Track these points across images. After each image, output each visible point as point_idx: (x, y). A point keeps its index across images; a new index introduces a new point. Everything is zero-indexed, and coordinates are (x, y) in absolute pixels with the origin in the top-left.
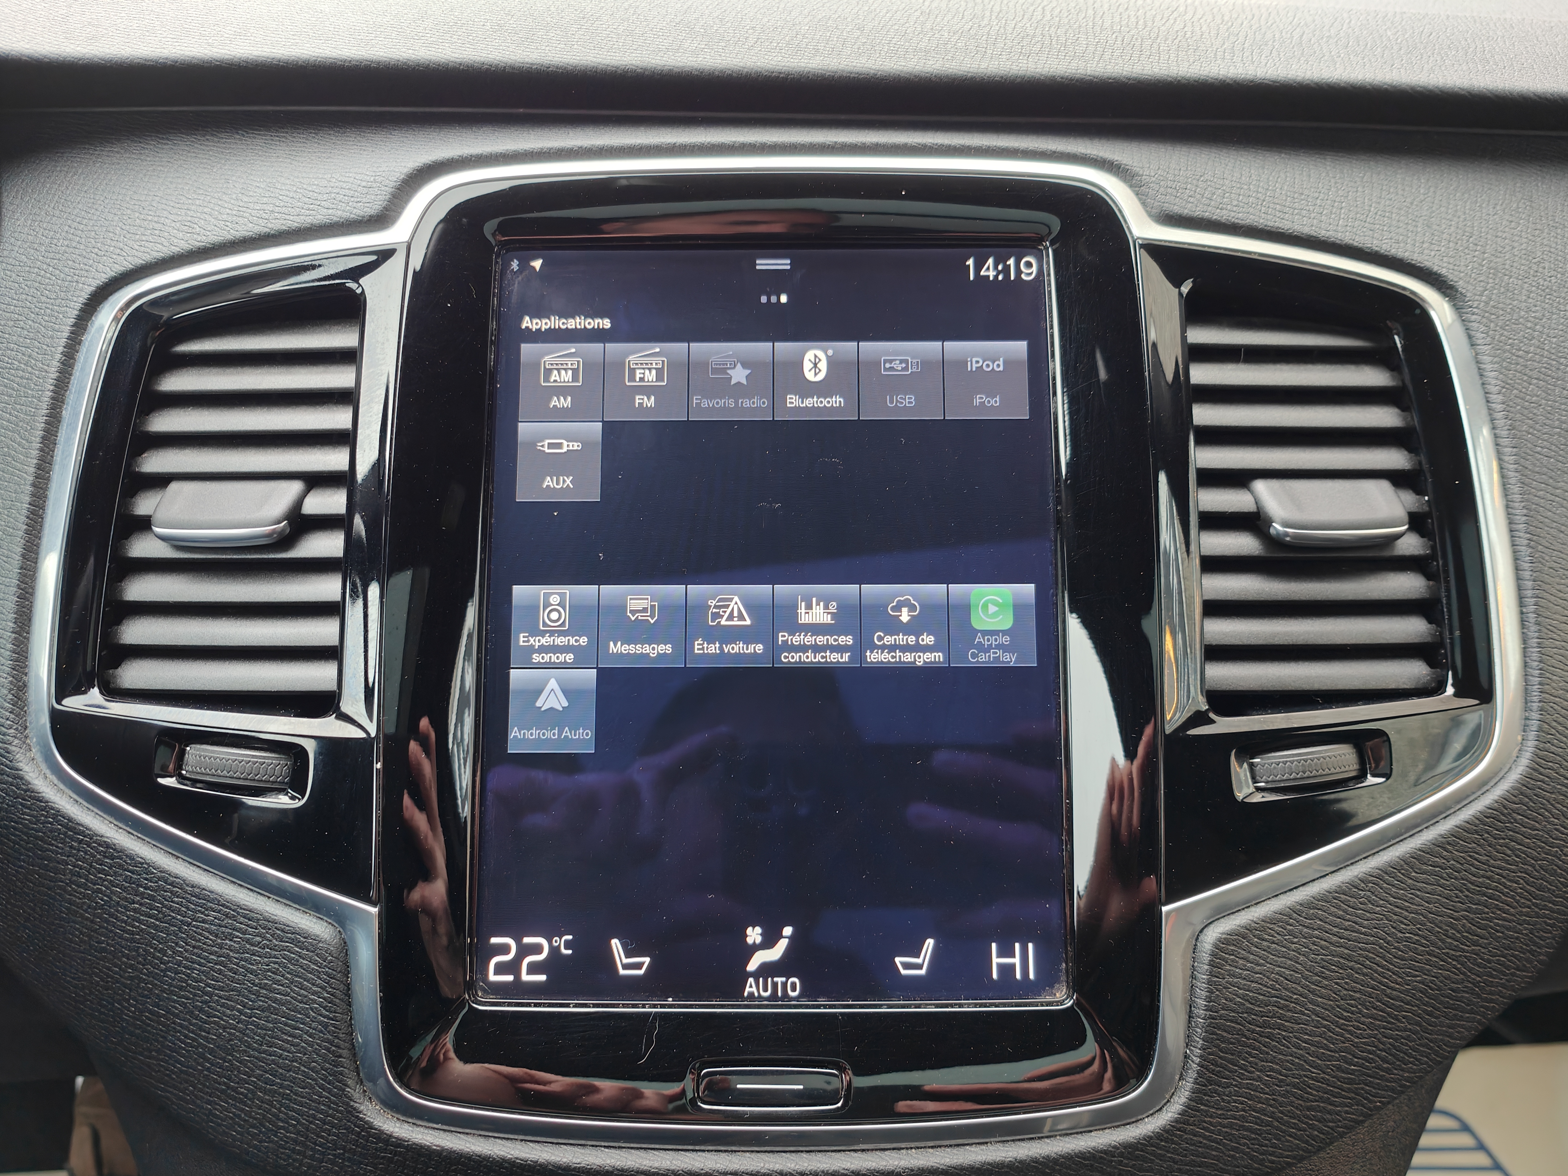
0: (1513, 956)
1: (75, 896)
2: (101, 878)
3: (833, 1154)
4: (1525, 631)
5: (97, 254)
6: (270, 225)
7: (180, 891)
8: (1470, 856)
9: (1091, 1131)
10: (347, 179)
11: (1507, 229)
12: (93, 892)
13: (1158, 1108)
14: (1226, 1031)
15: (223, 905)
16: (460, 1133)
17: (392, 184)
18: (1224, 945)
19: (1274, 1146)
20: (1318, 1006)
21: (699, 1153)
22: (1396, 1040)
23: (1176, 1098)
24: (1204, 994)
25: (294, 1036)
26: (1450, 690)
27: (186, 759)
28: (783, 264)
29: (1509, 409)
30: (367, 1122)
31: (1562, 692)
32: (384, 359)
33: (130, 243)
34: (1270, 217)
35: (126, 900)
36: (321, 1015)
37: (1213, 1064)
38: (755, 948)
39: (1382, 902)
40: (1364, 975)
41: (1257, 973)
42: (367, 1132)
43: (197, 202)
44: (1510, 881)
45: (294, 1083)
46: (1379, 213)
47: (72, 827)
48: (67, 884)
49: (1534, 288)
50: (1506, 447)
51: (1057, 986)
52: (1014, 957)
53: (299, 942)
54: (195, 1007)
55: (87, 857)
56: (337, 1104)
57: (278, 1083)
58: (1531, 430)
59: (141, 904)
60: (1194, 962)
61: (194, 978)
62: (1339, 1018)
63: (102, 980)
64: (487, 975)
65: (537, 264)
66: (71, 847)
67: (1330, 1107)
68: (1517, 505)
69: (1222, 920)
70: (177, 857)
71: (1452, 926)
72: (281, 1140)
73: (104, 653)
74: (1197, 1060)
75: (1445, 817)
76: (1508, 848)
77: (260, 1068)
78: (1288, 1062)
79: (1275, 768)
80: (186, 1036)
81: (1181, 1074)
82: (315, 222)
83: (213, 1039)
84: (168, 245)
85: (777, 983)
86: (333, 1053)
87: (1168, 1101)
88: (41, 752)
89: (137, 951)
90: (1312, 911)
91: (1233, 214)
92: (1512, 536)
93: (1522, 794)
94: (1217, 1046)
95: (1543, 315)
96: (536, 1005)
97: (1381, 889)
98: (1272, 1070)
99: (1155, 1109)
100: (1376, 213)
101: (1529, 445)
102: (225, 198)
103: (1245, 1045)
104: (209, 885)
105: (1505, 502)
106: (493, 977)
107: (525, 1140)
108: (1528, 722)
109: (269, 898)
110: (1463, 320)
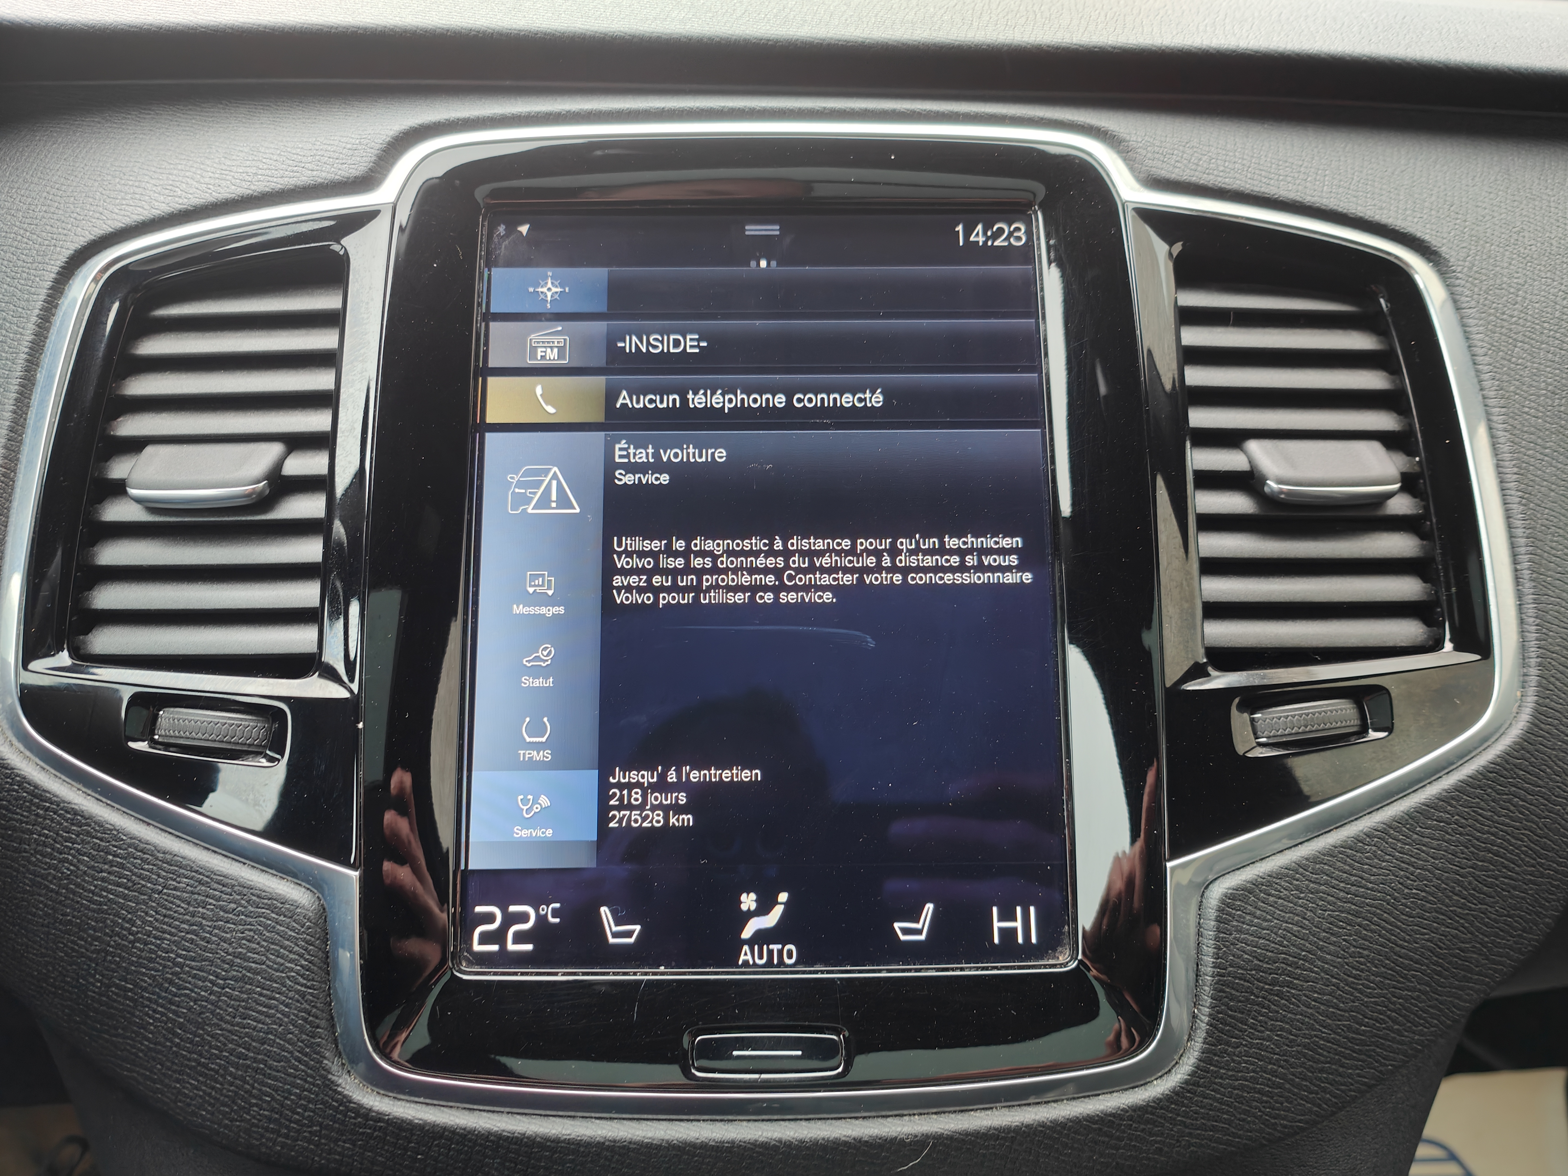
0: (1521, 917)
1: (39, 867)
2: (67, 847)
3: (833, 1121)
4: (1520, 587)
5: (75, 219)
6: (253, 187)
7: (151, 858)
8: (1474, 811)
9: (1099, 1095)
10: (332, 142)
11: (1486, 200)
12: (59, 862)
13: (1167, 1070)
14: (1234, 989)
15: (196, 872)
16: (443, 1106)
17: (378, 146)
18: (1230, 901)
19: (1288, 1110)
20: (1327, 963)
21: (694, 1123)
22: (1406, 1000)
23: (1184, 1059)
24: (1211, 951)
25: (269, 1007)
26: (1448, 646)
27: (158, 723)
28: (773, 230)
29: (1495, 370)
30: (345, 1096)
31: (1558, 648)
32: (368, 318)
33: (110, 207)
34: (1256, 183)
35: (93, 868)
36: (298, 984)
37: (1222, 1023)
38: (750, 915)
39: (1388, 857)
40: (1372, 931)
41: (1264, 929)
42: (346, 1107)
43: (180, 167)
44: (1513, 837)
45: (268, 1057)
46: (1362, 181)
47: (38, 794)
48: (32, 854)
49: (1515, 256)
50: (1494, 407)
51: (1059, 949)
52: (1015, 920)
53: (276, 908)
54: (166, 980)
55: (54, 825)
56: (314, 1078)
57: (251, 1057)
58: (1518, 391)
59: (109, 873)
60: (1200, 919)
61: (164, 948)
62: (1349, 976)
63: (66, 954)
64: (471, 945)
65: (524, 229)
66: (37, 815)
67: (1341, 1069)
68: (1507, 463)
69: (1227, 876)
70: (149, 824)
71: (1458, 882)
72: (254, 1117)
73: (75, 618)
74: (1206, 1019)
75: (1448, 773)
76: (1512, 804)
77: (232, 1041)
78: (1298, 1021)
79: (1276, 723)
80: (155, 1011)
81: (1190, 1035)
82: (299, 183)
83: (183, 1013)
84: (148, 208)
85: (773, 951)
86: (310, 1023)
87: (1177, 1063)
88: (7, 719)
89: (104, 922)
90: (1318, 866)
91: (1219, 179)
92: (1504, 495)
93: (1523, 749)
94: (1227, 1005)
95: (1525, 282)
96: (522, 974)
97: (1387, 843)
98: (1282, 1029)
99: (1164, 1071)
100: (1359, 181)
101: (1517, 405)
102: (208, 162)
103: (1254, 1003)
104: (181, 851)
105: (1495, 462)
106: (477, 947)
107: (512, 1113)
108: (1526, 678)
109: (244, 864)
110: (1448, 285)
